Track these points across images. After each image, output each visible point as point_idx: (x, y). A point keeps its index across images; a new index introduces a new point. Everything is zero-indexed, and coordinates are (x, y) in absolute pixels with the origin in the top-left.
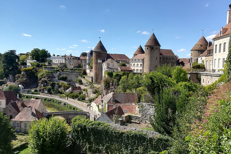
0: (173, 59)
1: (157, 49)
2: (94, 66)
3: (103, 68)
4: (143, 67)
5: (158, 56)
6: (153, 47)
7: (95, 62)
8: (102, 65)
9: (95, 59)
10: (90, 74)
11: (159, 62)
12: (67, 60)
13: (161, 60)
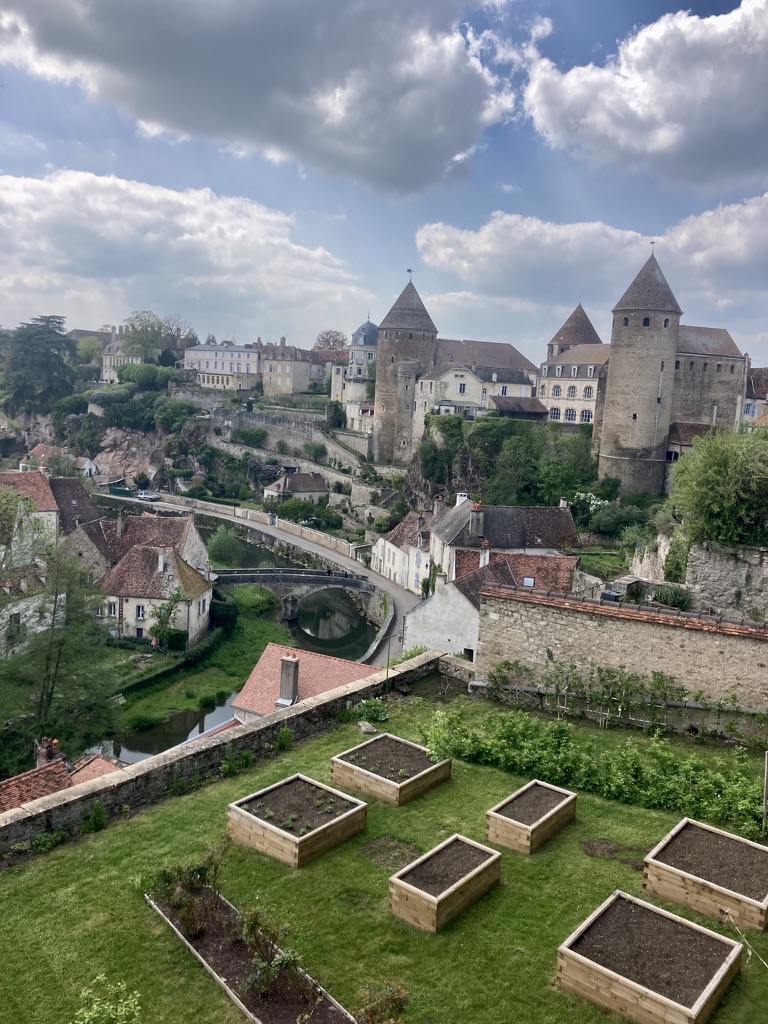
0: (732, 372)
1: (666, 326)
2: (380, 391)
3: (419, 402)
4: (601, 400)
5: (669, 355)
6: (651, 315)
7: (385, 376)
8: (414, 389)
9: (388, 362)
10: (360, 424)
11: (671, 383)
12: (266, 362)
13: (682, 374)
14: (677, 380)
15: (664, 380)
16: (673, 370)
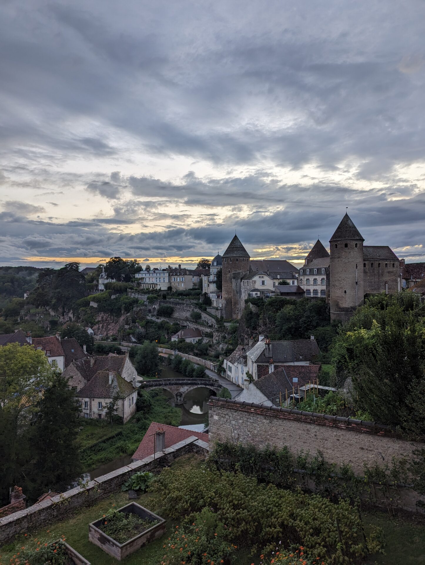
0: (393, 266)
1: (356, 247)
2: (224, 286)
3: (243, 291)
4: (328, 285)
5: (359, 260)
6: (348, 242)
7: (226, 279)
8: (240, 285)
9: (227, 273)
10: (217, 303)
11: (362, 274)
12: (172, 276)
13: (367, 270)
14: (365, 272)
15: (358, 273)
16: (363, 268)
